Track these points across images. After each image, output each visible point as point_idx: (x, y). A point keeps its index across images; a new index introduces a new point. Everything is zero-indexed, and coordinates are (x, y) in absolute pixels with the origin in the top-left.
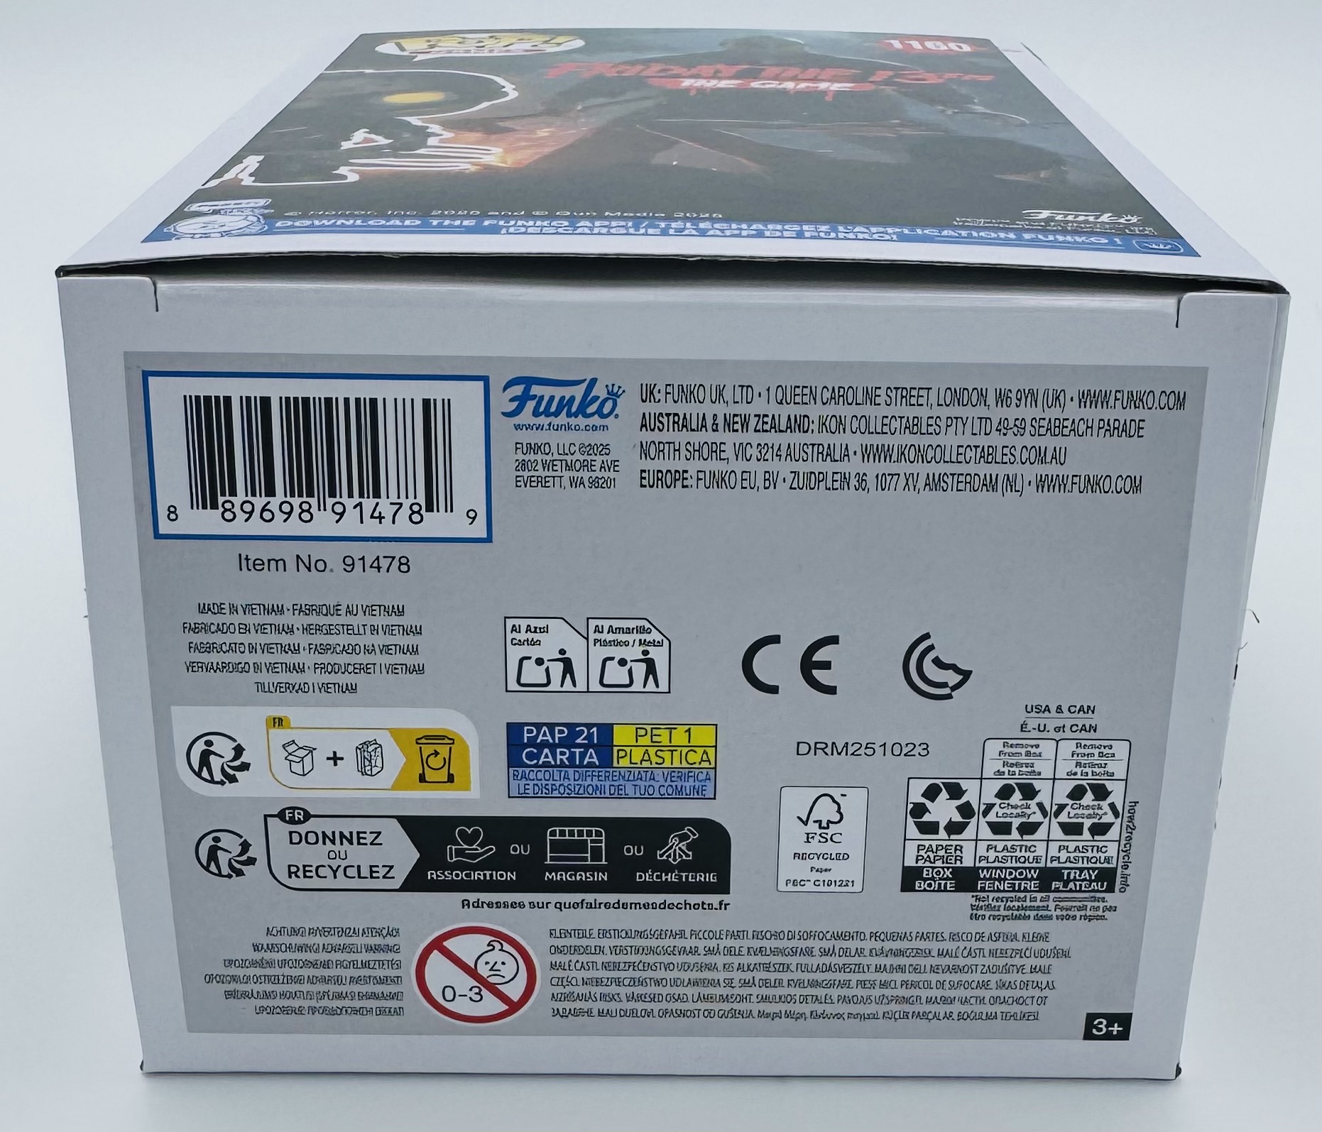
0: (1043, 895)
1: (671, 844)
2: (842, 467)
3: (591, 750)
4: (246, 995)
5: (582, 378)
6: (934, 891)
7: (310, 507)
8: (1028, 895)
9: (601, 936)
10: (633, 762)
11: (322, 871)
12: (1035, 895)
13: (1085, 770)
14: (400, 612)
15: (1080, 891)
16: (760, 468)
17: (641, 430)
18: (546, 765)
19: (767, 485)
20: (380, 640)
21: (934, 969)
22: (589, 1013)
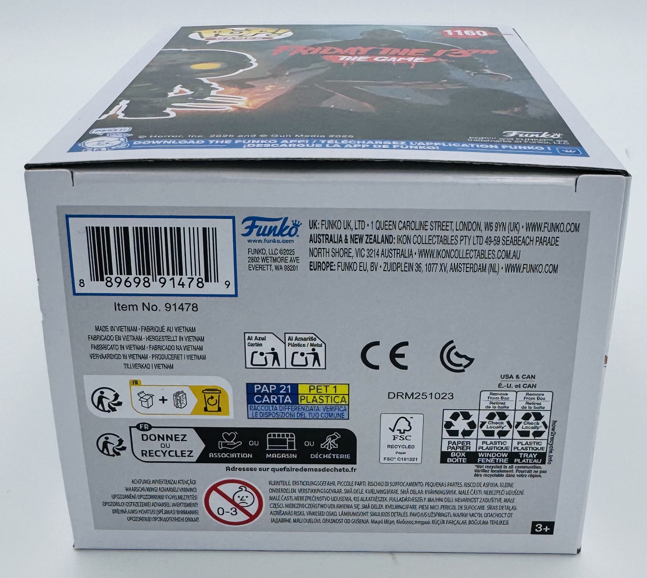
0: (510, 465)
1: (327, 441)
2: (409, 260)
3: (288, 397)
4: (124, 512)
5: (280, 217)
6: (456, 463)
7: (149, 279)
8: (503, 465)
9: (294, 484)
10: (308, 402)
11: (158, 453)
12: (506, 465)
13: (530, 406)
14: (193, 330)
15: (528, 463)
16: (369, 261)
17: (310, 242)
18: (266, 403)
19: (372, 269)
20: (184, 343)
21: (457, 500)
22: (289, 521)
